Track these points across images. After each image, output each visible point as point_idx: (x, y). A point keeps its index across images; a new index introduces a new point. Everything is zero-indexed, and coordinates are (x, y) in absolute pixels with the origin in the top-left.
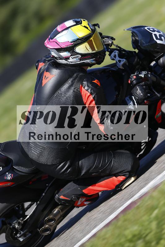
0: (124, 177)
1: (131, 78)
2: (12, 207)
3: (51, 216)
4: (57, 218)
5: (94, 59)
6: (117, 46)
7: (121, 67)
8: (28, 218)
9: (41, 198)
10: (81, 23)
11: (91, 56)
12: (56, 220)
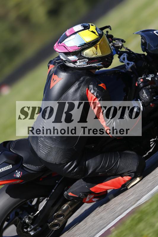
0: (129, 177)
1: (138, 81)
2: (24, 202)
3: (60, 212)
4: (65, 214)
5: (101, 63)
6: (126, 49)
7: (130, 70)
8: (38, 213)
9: (51, 194)
10: (89, 28)
11: (98, 60)
12: (65, 215)
